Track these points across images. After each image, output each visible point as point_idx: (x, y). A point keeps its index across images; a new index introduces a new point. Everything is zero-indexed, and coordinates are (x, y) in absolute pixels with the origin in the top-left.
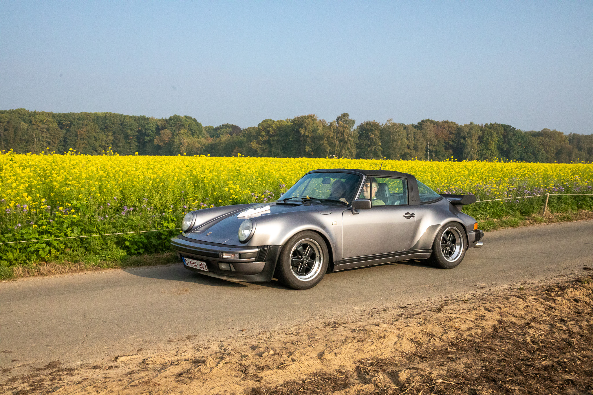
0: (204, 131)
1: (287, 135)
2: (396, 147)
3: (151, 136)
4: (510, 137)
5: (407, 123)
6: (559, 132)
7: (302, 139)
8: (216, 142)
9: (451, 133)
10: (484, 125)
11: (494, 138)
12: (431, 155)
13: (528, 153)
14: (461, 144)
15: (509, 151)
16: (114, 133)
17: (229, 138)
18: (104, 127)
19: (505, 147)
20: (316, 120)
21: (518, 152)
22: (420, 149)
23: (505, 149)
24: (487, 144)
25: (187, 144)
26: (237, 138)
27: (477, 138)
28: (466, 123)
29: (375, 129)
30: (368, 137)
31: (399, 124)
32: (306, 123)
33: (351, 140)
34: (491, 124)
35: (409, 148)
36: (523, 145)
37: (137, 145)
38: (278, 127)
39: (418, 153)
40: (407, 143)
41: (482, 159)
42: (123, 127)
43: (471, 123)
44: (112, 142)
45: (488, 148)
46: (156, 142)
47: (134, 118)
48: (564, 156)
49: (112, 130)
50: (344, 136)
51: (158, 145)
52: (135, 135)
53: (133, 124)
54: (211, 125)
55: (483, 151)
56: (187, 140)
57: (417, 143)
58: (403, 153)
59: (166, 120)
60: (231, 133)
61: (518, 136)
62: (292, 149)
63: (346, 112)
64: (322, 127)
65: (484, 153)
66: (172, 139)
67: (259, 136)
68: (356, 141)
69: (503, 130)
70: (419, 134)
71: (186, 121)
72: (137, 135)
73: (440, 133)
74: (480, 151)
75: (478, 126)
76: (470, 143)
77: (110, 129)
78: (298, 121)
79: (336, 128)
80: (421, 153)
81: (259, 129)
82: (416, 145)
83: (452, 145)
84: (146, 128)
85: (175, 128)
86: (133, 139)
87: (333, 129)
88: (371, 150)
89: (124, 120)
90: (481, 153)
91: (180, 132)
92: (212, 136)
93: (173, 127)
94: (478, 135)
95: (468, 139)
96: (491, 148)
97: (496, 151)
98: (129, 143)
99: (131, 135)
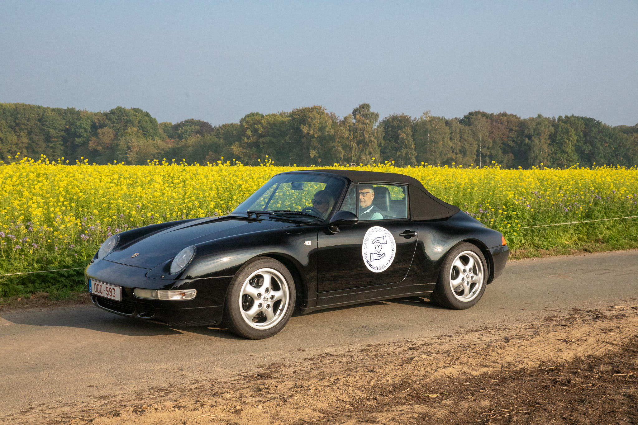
0: (160, 129)
1: (282, 135)
2: (436, 150)
3: (84, 137)
4: (593, 135)
7: (304, 140)
8: (180, 146)
9: (511, 130)
10: (557, 118)
11: (571, 136)
12: (484, 161)
13: (618, 157)
14: (525, 145)
15: (592, 154)
16: (29, 133)
17: (199, 140)
18: (14, 124)
19: (587, 149)
20: (323, 113)
21: (605, 156)
22: (468, 153)
23: (587, 152)
24: (562, 144)
25: (137, 149)
26: (209, 139)
27: (547, 137)
28: (531, 116)
29: (406, 126)
30: (396, 138)
31: (438, 118)
32: (310, 117)
33: (374, 142)
34: (566, 117)
35: (453, 152)
36: (612, 146)
37: (63, 150)
38: (269, 123)
39: (467, 158)
40: (451, 145)
41: (555, 165)
42: (43, 125)
43: (539, 116)
44: (26, 145)
45: (563, 150)
46: (91, 145)
47: (58, 111)
49: (27, 129)
50: (364, 135)
51: (95, 150)
52: (61, 136)
53: (56, 120)
54: (168, 121)
55: (556, 155)
56: (138, 143)
57: (464, 144)
58: (445, 159)
59: (106, 115)
60: (199, 133)
61: (604, 133)
62: (290, 154)
63: (366, 103)
64: (331, 123)
65: (558, 158)
66: (115, 142)
67: (243, 137)
68: (381, 142)
69: (583, 124)
70: (467, 132)
71: (135, 115)
72: (64, 135)
73: (496, 130)
74: (551, 155)
75: (548, 120)
76: (538, 143)
77: (23, 127)
78: (299, 115)
79: (352, 125)
80: (470, 158)
81: (242, 126)
82: (462, 147)
83: (512, 147)
84: (76, 126)
85: (118, 126)
86: (57, 141)
87: (349, 126)
88: (402, 155)
89: (43, 114)
90: (552, 158)
91: (126, 131)
92: (171, 137)
93: (116, 123)
94: (549, 133)
95: (535, 138)
96: (568, 150)
97: (574, 154)
98: (52, 147)
99: (55, 135)
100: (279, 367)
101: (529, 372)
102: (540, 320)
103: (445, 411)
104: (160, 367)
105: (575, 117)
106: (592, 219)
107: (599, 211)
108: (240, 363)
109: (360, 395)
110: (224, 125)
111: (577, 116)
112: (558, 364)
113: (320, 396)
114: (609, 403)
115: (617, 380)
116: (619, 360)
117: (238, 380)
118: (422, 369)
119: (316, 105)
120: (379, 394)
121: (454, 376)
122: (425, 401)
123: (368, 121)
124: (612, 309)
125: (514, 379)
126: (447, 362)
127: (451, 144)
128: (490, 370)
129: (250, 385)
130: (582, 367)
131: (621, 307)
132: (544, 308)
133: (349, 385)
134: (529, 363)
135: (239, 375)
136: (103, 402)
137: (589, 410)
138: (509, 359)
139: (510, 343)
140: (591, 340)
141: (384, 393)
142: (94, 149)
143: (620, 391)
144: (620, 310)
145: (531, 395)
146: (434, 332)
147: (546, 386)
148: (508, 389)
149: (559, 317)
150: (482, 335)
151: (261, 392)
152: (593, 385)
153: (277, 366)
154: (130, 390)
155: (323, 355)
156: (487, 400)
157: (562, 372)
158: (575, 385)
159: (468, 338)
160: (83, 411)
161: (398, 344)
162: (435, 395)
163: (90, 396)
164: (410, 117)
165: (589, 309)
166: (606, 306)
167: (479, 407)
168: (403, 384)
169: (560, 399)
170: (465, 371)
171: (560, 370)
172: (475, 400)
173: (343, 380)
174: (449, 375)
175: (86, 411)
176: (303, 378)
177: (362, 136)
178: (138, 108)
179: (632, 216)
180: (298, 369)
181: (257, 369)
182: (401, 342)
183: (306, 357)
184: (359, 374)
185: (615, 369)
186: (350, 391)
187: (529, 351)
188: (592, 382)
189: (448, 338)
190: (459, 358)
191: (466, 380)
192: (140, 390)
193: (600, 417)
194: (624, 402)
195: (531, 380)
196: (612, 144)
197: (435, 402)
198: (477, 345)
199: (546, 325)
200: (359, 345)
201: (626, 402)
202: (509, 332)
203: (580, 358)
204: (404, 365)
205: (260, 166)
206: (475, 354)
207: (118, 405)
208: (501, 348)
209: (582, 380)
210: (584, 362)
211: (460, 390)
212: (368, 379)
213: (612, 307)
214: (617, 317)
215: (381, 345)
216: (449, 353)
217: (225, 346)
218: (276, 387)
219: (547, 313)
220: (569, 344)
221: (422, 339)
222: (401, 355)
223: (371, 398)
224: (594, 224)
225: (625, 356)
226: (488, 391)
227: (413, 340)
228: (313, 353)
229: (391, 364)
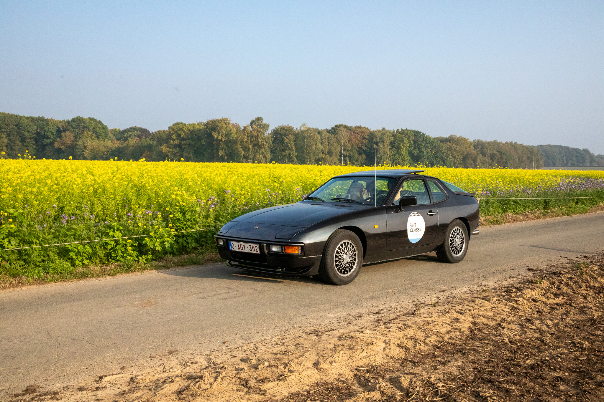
0: (110, 134)
1: (199, 139)
2: (311, 151)
3: (51, 139)
4: (420, 143)
5: (321, 128)
6: (465, 139)
7: (214, 143)
8: (124, 146)
9: (364, 138)
10: (395, 130)
11: (405, 143)
12: (345, 160)
13: (437, 158)
14: (374, 149)
15: (420, 156)
16: (9, 135)
17: (137, 142)
19: (416, 152)
20: (229, 124)
21: (428, 158)
22: (334, 154)
23: (416, 155)
24: (399, 149)
25: (91, 148)
26: (146, 141)
27: (389, 144)
28: (378, 129)
29: (290, 134)
30: (282, 142)
31: (313, 129)
32: (219, 126)
33: (265, 145)
34: (402, 130)
35: (323, 153)
36: (433, 151)
37: (35, 149)
38: (190, 130)
39: (333, 158)
42: (19, 129)
43: (384, 129)
44: (6, 144)
46: (56, 144)
47: (32, 119)
48: (470, 161)
49: (6, 132)
50: (258, 140)
51: (60, 149)
52: (33, 138)
53: (30, 125)
55: (395, 157)
56: (92, 143)
57: (331, 148)
58: (317, 158)
59: (68, 122)
60: (139, 137)
61: (427, 142)
62: (205, 153)
63: (260, 116)
64: (235, 131)
65: (396, 159)
66: (75, 142)
67: (169, 140)
68: (271, 145)
69: (413, 135)
70: (333, 139)
71: (91, 123)
72: (36, 137)
73: (354, 138)
74: (392, 156)
75: (390, 132)
76: (383, 148)
77: (3, 130)
78: (212, 125)
79: (250, 132)
80: (335, 158)
81: (169, 132)
82: (330, 150)
83: (365, 150)
84: (45, 130)
85: (77, 131)
86: (30, 141)
87: (247, 133)
88: (286, 155)
89: (20, 121)
90: (393, 158)
91: (83, 134)
92: (118, 139)
93: (76, 129)
94: (390, 141)
95: (381, 144)
96: (403, 153)
97: (407, 156)
98: (26, 146)
99: (29, 137)
105: (408, 130)
110: (158, 132)
119: (224, 117)
123: (261, 130)
127: (322, 147)
164: (293, 127)
178: (94, 118)
196: (433, 149)
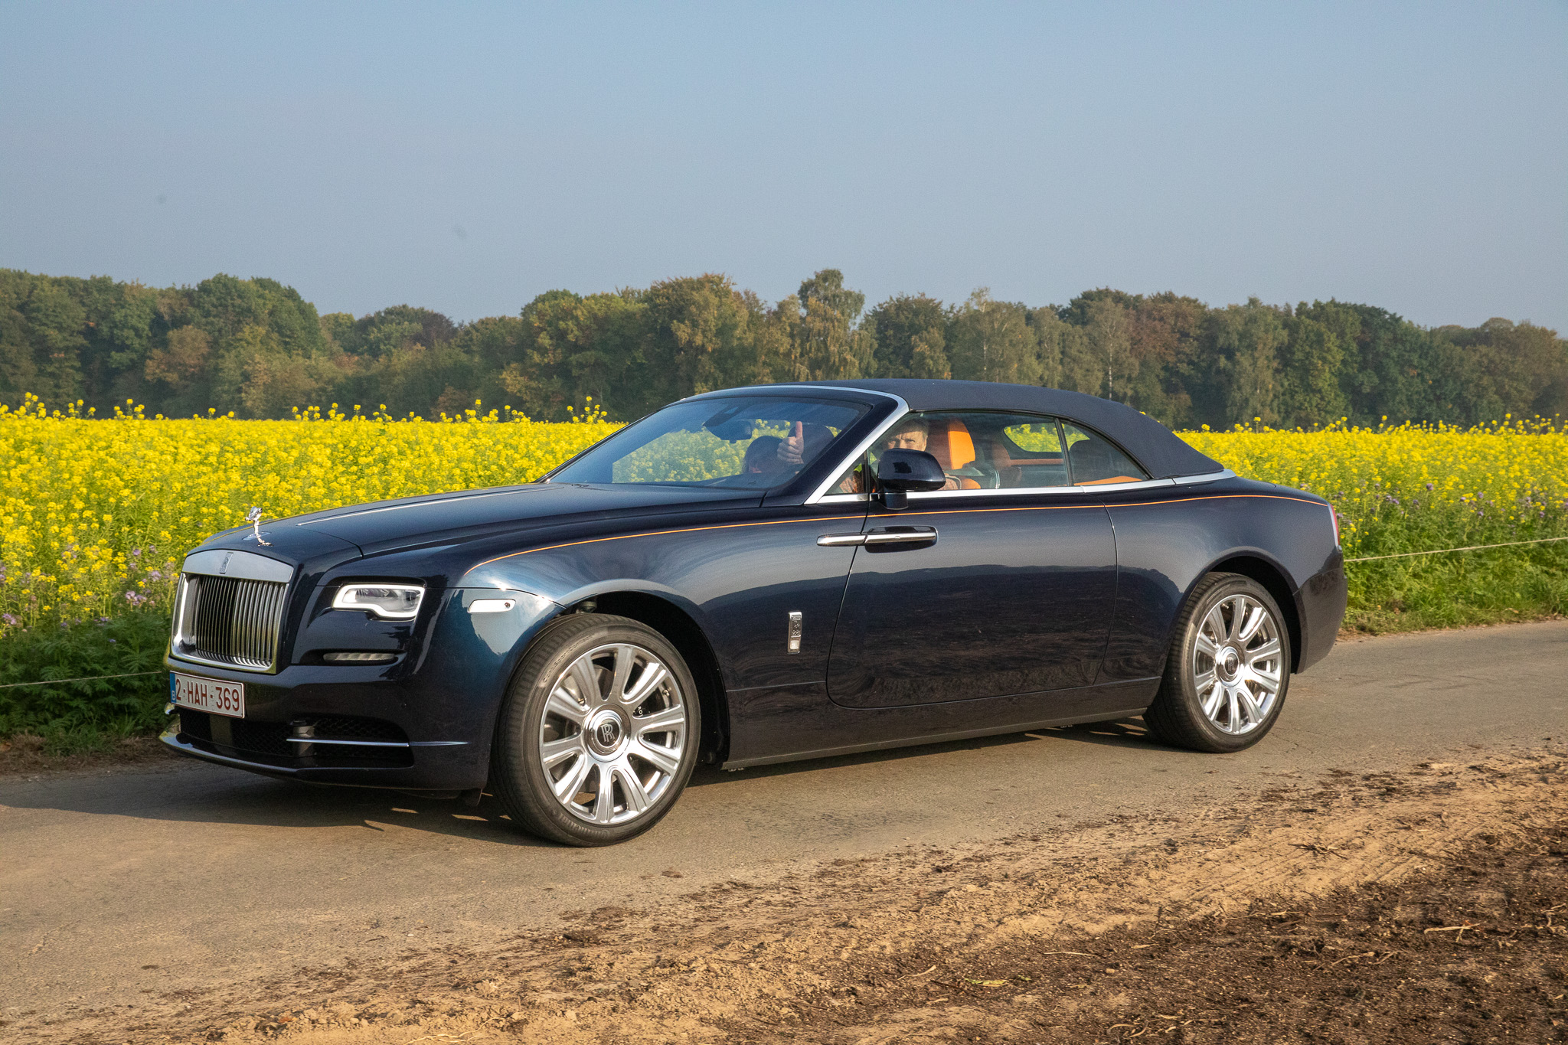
0: (323, 330)
1: (627, 346)
3: (133, 350)
4: (1382, 349)
6: (1544, 331)
7: (680, 358)
8: (373, 371)
9: (1185, 335)
10: (1294, 307)
11: (1329, 350)
13: (1442, 402)
14: (1219, 372)
15: (1380, 393)
19: (1368, 382)
20: (726, 292)
21: (1410, 400)
23: (1366, 389)
24: (1307, 371)
25: (267, 379)
26: (447, 355)
27: (1272, 353)
28: (1233, 303)
29: (929, 324)
30: (906, 352)
31: (1009, 306)
32: (695, 303)
33: (852, 364)
34: (1317, 304)
36: (1427, 377)
37: (81, 382)
38: (595, 317)
40: (1040, 372)
41: (1290, 422)
42: (29, 319)
43: (1253, 302)
45: (1310, 385)
46: (152, 369)
47: (71, 286)
50: (827, 347)
51: (161, 383)
52: (75, 347)
53: (64, 307)
54: (344, 312)
55: (1292, 397)
56: (268, 364)
57: (1072, 370)
59: (188, 294)
60: (422, 340)
61: (1408, 345)
63: (831, 267)
64: (746, 318)
65: (1297, 404)
66: (212, 361)
67: (529, 351)
68: (869, 363)
69: (1357, 323)
70: (1078, 340)
71: (261, 296)
72: (82, 345)
73: (1149, 336)
74: (1281, 398)
75: (1274, 311)
76: (1250, 369)
78: (668, 298)
79: (798, 321)
81: (526, 323)
82: (1068, 377)
83: (1187, 377)
84: (114, 322)
85: (220, 322)
86: (66, 359)
87: (790, 326)
89: (31, 292)
90: (1285, 403)
91: (239, 335)
92: (352, 350)
93: (214, 316)
94: (1276, 343)
95: (1242, 355)
96: (1321, 385)
97: (1337, 395)
98: (52, 375)
99: (61, 345)
100: (616, 916)
101: (1224, 924)
102: (1252, 798)
103: (1022, 1021)
104: (323, 917)
105: (1337, 305)
106: (1378, 552)
107: (1394, 533)
108: (521, 907)
109: (816, 982)
110: (482, 322)
111: (1342, 302)
112: (1294, 905)
113: (719, 988)
114: (1414, 998)
115: (1434, 941)
116: (1440, 895)
117: (517, 949)
118: (967, 919)
119: (709, 273)
120: (862, 981)
121: (1045, 936)
122: (974, 996)
123: (837, 313)
124: (1425, 771)
125: (1188, 941)
126: (1028, 900)
127: (1039, 369)
128: (1132, 921)
129: (547, 961)
130: (1350, 912)
131: (1446, 765)
132: (1262, 770)
133: (790, 960)
134: (1225, 903)
135: (519, 937)
136: (181, 1006)
137: (1368, 1015)
138: (1176, 893)
139: (1178, 855)
140: (1373, 846)
141: (873, 978)
142: (160, 380)
143: (1442, 968)
144: (1444, 774)
145: (1228, 979)
146: (997, 828)
147: (1264, 958)
148: (1173, 965)
149: (1298, 790)
150: (1112, 835)
151: (573, 979)
152: (1377, 954)
153: (612, 913)
154: (249, 976)
155: (726, 886)
156: (1123, 994)
157: (1304, 924)
158: (1334, 955)
159: (1079, 844)
160: (131, 1029)
161: (908, 857)
162: (997, 983)
163: (148, 992)
164: (940, 303)
165: (1370, 771)
166: (1411, 763)
167: (1104, 1011)
168: (921, 956)
169: (1299, 990)
170: (1072, 923)
171: (1297, 918)
172: (1093, 994)
173: (773, 948)
174: (1033, 933)
175: (140, 1028)
176: (675, 944)
177: (823, 350)
178: (269, 279)
179: (1472, 545)
180: (663, 921)
181: (564, 922)
182: (915, 855)
183: (685, 891)
184: (813, 932)
185: (1431, 915)
186: (792, 975)
187: (1225, 873)
188: (1376, 947)
189: (1031, 843)
190: (1055, 891)
191: (1073, 946)
192: (273, 976)
193: (1392, 1031)
194: (1450, 994)
195: (1230, 944)
196: (1427, 371)
197: (996, 999)
198: (1100, 861)
199: (1266, 809)
200: (814, 862)
201: (1455, 996)
202: (1177, 827)
203: (1346, 890)
204: (923, 910)
205: (572, 422)
206: (1094, 882)
207: (219, 1013)
208: (1157, 867)
209: (1352, 943)
210: (1356, 900)
211: (1058, 970)
212: (834, 944)
213: (1425, 766)
214: (1437, 790)
215: (867, 861)
216: (1033, 880)
217: (485, 866)
218: (611, 965)
219: (1268, 780)
220: (1320, 857)
221: (968, 846)
222: (915, 886)
223: (842, 989)
224: (1382, 566)
225: (1453, 884)
226: (1126, 971)
227: (945, 849)
228: (700, 881)
229: (892, 909)
